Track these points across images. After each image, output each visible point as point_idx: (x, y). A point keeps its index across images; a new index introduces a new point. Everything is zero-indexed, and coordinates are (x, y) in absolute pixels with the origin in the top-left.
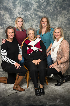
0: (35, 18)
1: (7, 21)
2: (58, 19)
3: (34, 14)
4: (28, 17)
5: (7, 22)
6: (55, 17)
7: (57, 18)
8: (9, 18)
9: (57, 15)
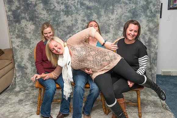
0: (81, 9)
1: (41, 14)
2: (115, 11)
3: (79, 4)
4: (70, 7)
5: (40, 16)
6: (110, 7)
7: (113, 9)
8: (43, 9)
9: (113, 5)
